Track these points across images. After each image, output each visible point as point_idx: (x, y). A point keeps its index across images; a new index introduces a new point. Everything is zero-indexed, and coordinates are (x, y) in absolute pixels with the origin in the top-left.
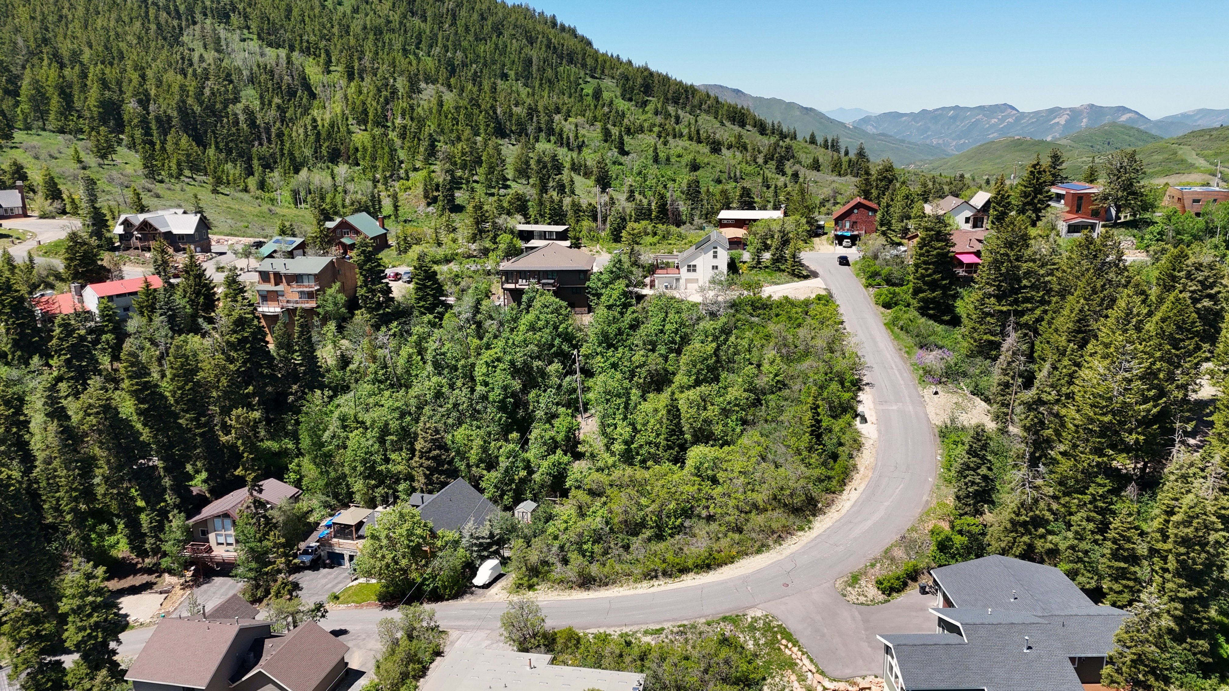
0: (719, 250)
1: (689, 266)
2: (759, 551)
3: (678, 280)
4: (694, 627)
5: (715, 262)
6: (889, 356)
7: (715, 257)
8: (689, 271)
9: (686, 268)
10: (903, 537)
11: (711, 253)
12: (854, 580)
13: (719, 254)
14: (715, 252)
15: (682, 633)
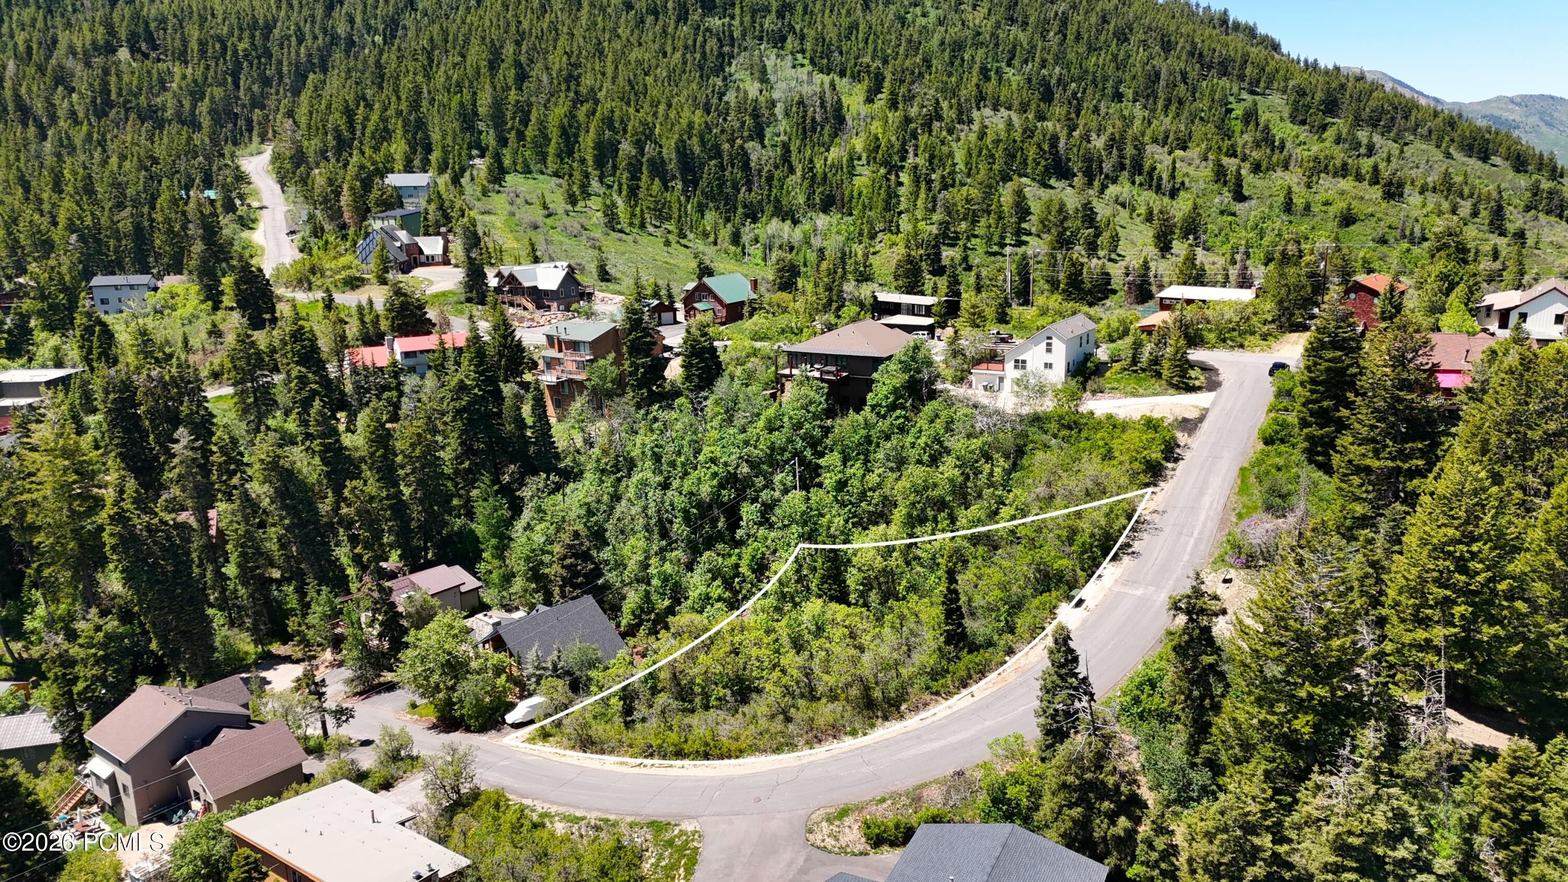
0: (1055, 342)
1: (1017, 361)
2: (778, 750)
3: (1001, 379)
4: (615, 824)
5: (1049, 358)
6: (1202, 517)
7: (1049, 350)
8: (1016, 367)
9: (1012, 363)
10: (960, 774)
11: (1043, 346)
12: (843, 813)
13: (1054, 347)
14: (1049, 344)
15: (597, 828)
